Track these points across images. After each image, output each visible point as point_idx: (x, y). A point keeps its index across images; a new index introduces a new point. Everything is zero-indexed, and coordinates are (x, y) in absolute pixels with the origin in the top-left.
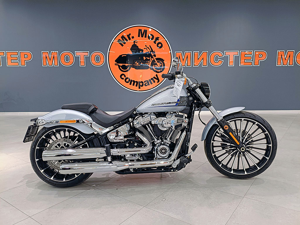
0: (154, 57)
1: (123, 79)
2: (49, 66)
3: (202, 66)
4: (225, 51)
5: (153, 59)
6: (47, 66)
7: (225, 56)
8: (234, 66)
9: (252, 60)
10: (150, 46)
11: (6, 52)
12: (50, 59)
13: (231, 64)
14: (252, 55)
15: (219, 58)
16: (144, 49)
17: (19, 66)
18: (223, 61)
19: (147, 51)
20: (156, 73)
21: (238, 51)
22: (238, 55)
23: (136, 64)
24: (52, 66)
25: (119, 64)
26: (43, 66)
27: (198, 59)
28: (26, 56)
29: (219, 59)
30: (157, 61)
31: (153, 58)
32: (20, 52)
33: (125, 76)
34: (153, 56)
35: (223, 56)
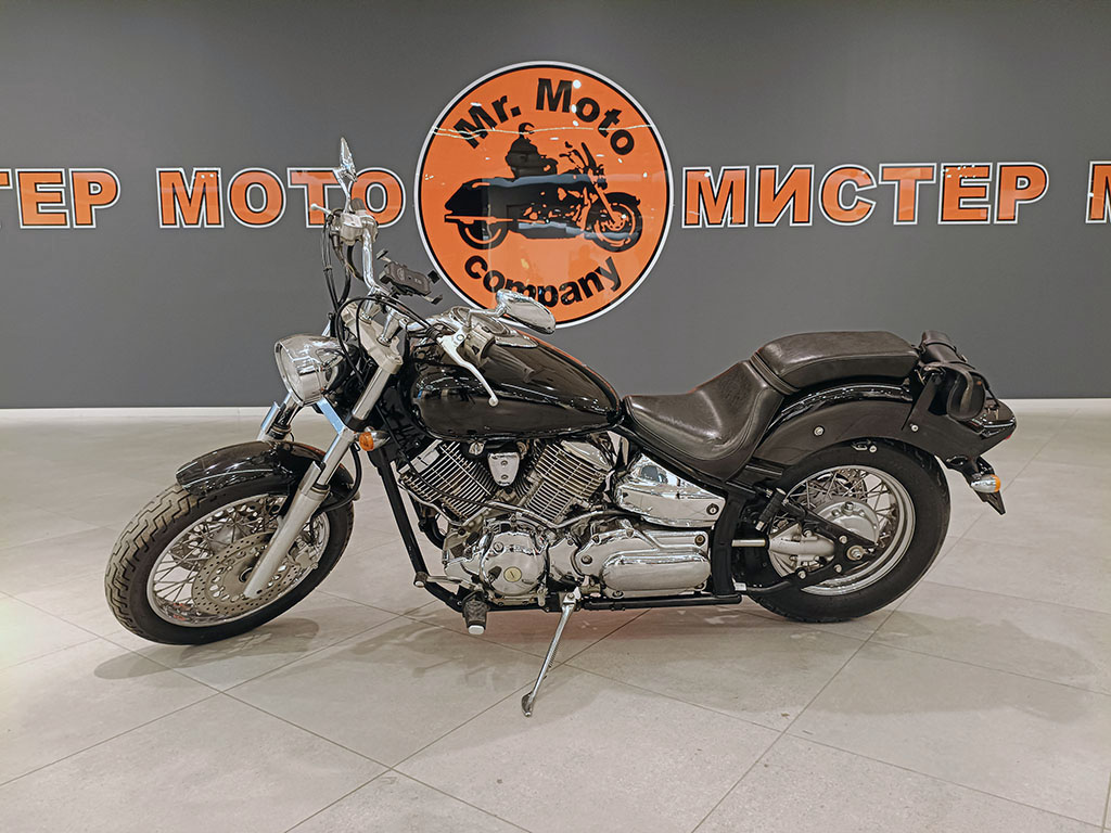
0: (599, 190)
1: (476, 276)
2: (185, 226)
3: (791, 224)
4: (881, 165)
5: (594, 198)
6: (178, 226)
7: (880, 183)
8: (915, 223)
9: (987, 199)
10: (583, 145)
11: (17, 170)
12: (190, 200)
13: (906, 215)
14: (990, 180)
15: (860, 194)
16: (561, 156)
17: (68, 227)
18: (874, 203)
19: (573, 166)
20: (609, 254)
21: (935, 164)
22: (934, 182)
23: (528, 217)
24: (199, 226)
25: (462, 219)
26: (161, 226)
27: (775, 196)
28: (95, 188)
29: (857, 197)
30: (612, 206)
31: (595, 192)
32: (70, 170)
33: (485, 267)
34: (596, 186)
35: (875, 186)
